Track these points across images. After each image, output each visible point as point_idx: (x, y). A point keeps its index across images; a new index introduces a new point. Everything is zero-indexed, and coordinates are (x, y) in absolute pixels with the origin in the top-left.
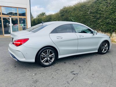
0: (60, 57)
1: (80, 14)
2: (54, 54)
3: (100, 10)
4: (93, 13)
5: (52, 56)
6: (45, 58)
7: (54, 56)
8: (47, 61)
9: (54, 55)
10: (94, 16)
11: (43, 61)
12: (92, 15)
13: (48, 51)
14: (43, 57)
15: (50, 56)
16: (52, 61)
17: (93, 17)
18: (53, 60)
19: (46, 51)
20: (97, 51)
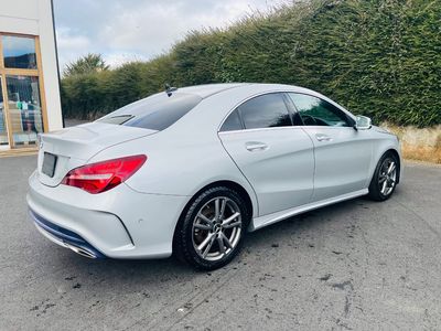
0: (258, 223)
1: (260, 60)
2: (237, 214)
3: (331, 47)
4: (309, 56)
5: (233, 221)
6: (210, 235)
7: (240, 222)
8: (215, 247)
9: (237, 218)
10: (311, 68)
11: (200, 247)
12: (303, 61)
13: (217, 202)
14: (200, 230)
15: (224, 222)
16: (233, 245)
17: (311, 71)
18: (234, 240)
19: (213, 204)
20: (366, 191)
